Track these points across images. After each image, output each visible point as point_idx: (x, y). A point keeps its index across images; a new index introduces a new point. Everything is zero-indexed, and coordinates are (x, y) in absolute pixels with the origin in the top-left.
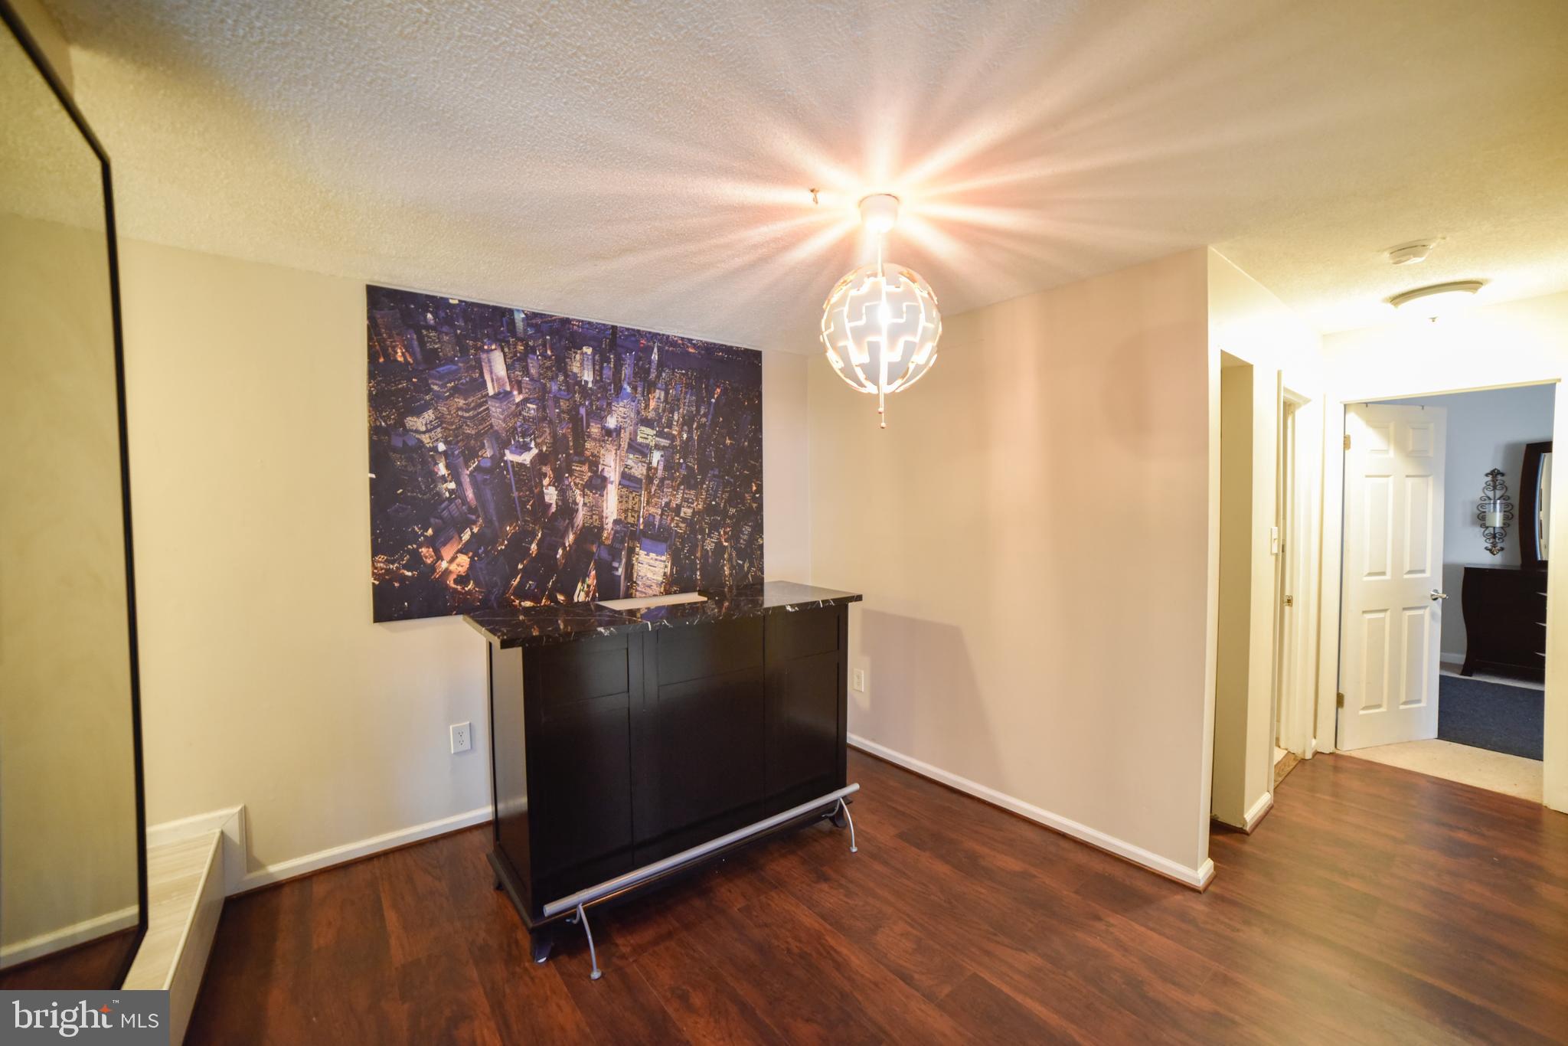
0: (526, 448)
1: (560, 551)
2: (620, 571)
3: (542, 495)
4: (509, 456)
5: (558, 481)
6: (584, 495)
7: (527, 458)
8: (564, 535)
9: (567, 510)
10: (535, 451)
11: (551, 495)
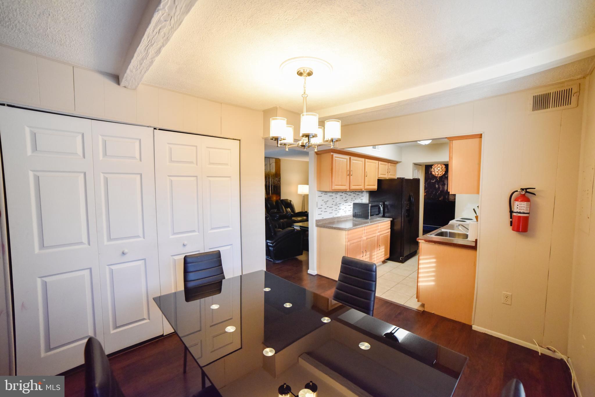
0: (434, 180)
1: (438, 194)
2: (447, 197)
3: (436, 186)
4: (432, 181)
5: (438, 184)
6: (442, 186)
7: (434, 181)
8: (439, 191)
9: (439, 188)
10: (435, 180)
11: (437, 186)
